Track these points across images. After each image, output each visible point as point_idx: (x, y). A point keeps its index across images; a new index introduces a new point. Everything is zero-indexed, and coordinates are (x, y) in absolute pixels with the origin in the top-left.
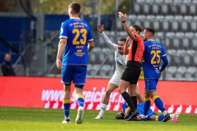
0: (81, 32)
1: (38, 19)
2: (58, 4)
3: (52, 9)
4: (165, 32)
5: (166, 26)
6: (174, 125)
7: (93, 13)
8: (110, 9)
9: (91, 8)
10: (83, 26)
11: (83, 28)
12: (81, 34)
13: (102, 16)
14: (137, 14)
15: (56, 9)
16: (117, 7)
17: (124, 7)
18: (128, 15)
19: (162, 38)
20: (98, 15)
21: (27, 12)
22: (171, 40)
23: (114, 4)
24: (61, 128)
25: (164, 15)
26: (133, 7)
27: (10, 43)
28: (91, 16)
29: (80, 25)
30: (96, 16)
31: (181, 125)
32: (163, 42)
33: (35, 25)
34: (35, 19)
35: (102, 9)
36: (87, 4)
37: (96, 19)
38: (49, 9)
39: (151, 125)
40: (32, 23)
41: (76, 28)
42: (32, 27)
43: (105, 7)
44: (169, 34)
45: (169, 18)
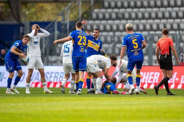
0: (83, 38)
1: (25, 25)
2: (38, 14)
3: (35, 18)
4: (114, 32)
5: (115, 28)
6: (123, 97)
7: (64, 20)
8: (75, 17)
9: (62, 17)
10: (84, 35)
11: (84, 36)
12: (83, 39)
13: (70, 22)
14: (94, 20)
15: (37, 18)
16: (80, 16)
17: (85, 16)
18: (88, 20)
19: (113, 36)
20: (67, 21)
21: (17, 20)
22: (119, 38)
23: (78, 13)
24: (43, 101)
25: (114, 20)
26: (91, 15)
27: (6, 42)
28: (62, 22)
29: (82, 34)
30: (65, 22)
31: (128, 97)
32: (113, 39)
33: (23, 30)
34: (23, 25)
35: (70, 17)
36: (59, 14)
37: (66, 24)
38: (33, 18)
39: (107, 97)
40: (21, 28)
41: (80, 35)
42: (21, 31)
43: (72, 16)
44: (117, 34)
45: (117, 22)
